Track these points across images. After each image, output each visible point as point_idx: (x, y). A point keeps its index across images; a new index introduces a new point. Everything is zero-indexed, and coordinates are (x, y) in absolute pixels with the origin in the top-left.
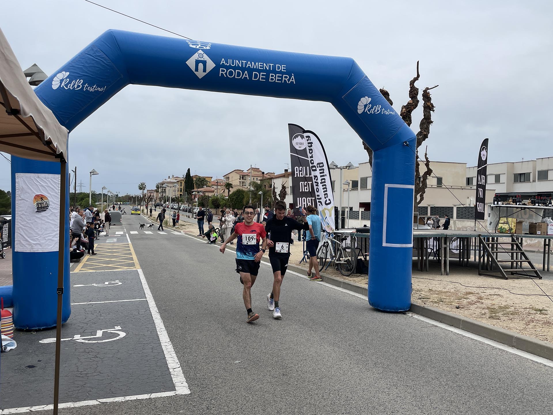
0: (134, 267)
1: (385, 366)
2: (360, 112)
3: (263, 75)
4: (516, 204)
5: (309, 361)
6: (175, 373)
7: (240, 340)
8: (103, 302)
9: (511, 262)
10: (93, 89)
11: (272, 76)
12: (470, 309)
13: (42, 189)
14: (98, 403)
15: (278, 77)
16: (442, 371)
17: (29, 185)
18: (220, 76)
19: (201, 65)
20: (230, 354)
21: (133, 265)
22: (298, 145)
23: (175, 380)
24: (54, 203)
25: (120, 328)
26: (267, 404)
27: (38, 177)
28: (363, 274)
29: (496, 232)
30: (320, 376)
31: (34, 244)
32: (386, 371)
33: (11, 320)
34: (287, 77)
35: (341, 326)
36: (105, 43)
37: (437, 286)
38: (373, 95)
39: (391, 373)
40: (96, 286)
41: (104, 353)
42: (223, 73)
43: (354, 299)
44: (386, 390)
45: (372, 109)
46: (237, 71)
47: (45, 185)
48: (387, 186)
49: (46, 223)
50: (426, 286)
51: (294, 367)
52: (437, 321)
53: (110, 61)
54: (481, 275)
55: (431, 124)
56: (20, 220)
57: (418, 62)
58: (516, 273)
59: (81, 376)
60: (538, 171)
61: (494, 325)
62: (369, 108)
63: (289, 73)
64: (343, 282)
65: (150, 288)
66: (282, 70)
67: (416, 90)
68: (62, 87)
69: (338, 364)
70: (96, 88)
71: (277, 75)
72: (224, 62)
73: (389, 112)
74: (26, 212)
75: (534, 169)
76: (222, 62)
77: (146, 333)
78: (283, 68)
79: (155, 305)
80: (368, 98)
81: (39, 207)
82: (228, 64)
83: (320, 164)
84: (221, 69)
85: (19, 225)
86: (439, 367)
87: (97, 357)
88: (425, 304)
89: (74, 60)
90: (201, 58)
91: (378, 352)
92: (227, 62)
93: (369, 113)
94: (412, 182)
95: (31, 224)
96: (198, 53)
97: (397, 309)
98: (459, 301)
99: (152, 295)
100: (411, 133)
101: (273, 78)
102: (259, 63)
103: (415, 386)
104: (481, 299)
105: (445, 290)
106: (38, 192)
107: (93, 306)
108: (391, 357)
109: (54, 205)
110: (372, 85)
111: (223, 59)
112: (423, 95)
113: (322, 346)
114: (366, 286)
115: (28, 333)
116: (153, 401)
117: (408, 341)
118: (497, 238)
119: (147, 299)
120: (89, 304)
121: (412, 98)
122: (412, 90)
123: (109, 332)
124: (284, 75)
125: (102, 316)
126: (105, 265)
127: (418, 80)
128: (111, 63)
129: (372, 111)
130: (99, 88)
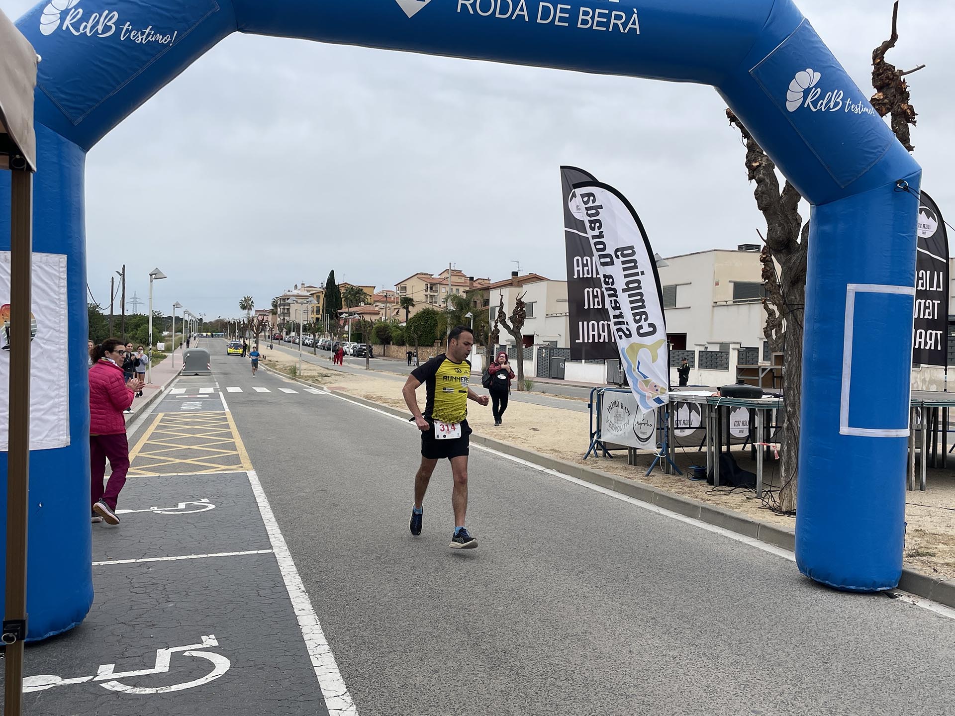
0: (240, 465)
2: (792, 107)
3: (562, 10)
8: (174, 558)
10: (144, 37)
11: (586, 13)
15: (600, 15)
18: (459, 11)
21: (236, 460)
24: (48, 327)
25: (215, 643)
28: (738, 488)
34: (618, 17)
40: (159, 512)
42: (467, 3)
45: (822, 101)
48: (852, 288)
57: (896, 5)
62: (816, 97)
63: (626, 6)
64: (703, 508)
65: (278, 520)
68: (64, 28)
70: (153, 35)
71: (597, 11)
73: (861, 109)
79: (294, 569)
80: (814, 72)
83: (626, 252)
88: (934, 571)
93: (814, 110)
94: (909, 279)
97: (875, 584)
99: (284, 541)
100: (910, 160)
101: (588, 18)
107: (150, 570)
109: (49, 331)
110: (821, 42)
119: (275, 550)
120: (141, 565)
121: (879, 89)
122: (878, 70)
123: (186, 654)
124: (613, 12)
125: (169, 600)
126: (178, 461)
127: (892, 48)
129: (822, 106)
130: (158, 35)
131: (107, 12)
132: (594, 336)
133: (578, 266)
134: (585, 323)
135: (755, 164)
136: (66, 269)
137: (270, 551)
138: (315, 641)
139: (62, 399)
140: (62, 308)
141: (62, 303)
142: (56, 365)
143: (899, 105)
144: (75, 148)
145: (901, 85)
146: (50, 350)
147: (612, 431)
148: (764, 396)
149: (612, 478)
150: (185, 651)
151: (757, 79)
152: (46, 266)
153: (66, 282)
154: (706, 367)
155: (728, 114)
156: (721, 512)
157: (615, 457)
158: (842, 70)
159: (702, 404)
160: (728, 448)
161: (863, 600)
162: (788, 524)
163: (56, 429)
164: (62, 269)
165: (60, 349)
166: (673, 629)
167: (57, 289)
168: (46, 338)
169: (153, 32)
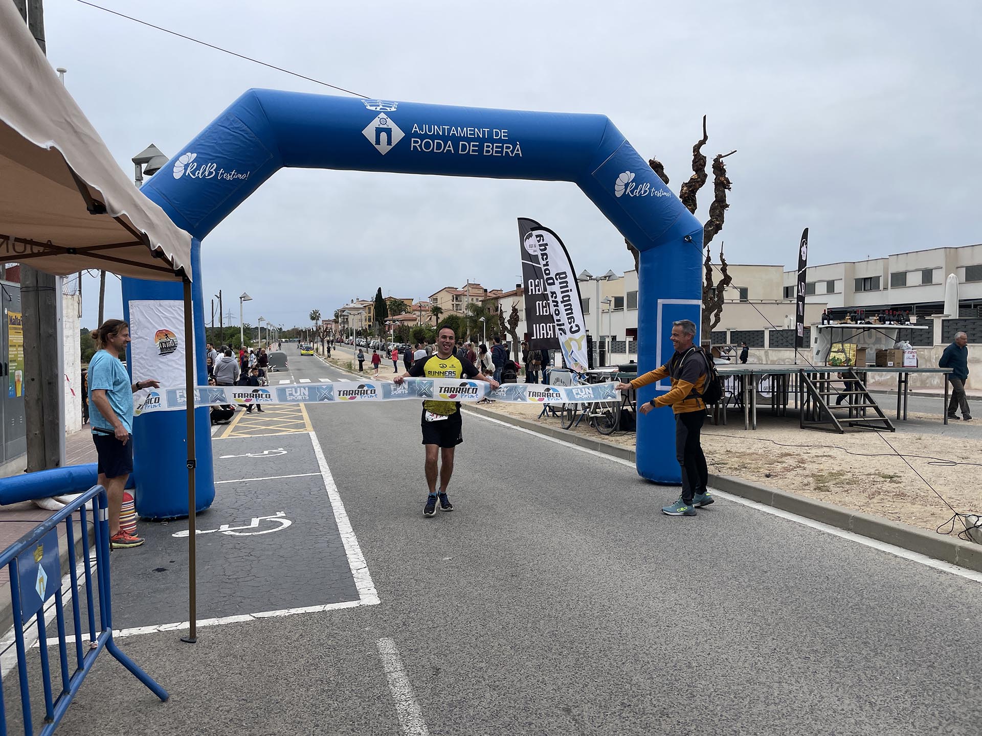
0: (305, 429)
1: (660, 561)
2: (618, 194)
3: (474, 146)
4: (857, 323)
5: (550, 556)
6: (360, 576)
7: (452, 528)
8: (261, 479)
9: (848, 409)
10: (231, 176)
11: (488, 147)
12: (786, 478)
13: (166, 321)
14: (252, 618)
15: (497, 147)
16: (743, 566)
17: (148, 317)
18: (412, 149)
19: (383, 136)
20: (436, 547)
21: (303, 426)
22: (532, 248)
23: (359, 585)
25: (284, 515)
26: (488, 617)
27: (160, 305)
28: (631, 431)
29: (826, 365)
30: (565, 577)
32: (661, 568)
33: (132, 506)
34: (508, 148)
35: (597, 505)
36: (245, 108)
37: (739, 445)
38: (637, 168)
39: (669, 572)
40: (252, 456)
41: (262, 550)
42: (417, 145)
43: (617, 467)
44: (660, 595)
45: (636, 190)
46: (436, 141)
47: (171, 317)
48: (660, 302)
49: (174, 370)
50: (722, 446)
51: (528, 564)
52: (738, 496)
53: (254, 135)
54: (804, 428)
55: (727, 209)
56: (139, 366)
57: (705, 117)
58: (856, 424)
59: (229, 581)
60: (892, 274)
61: (821, 500)
62: (633, 187)
63: (512, 141)
64: (601, 444)
65: (326, 458)
66: (502, 138)
67: (702, 159)
68: (187, 175)
69: (591, 560)
70: (236, 175)
71: (495, 145)
72: (418, 130)
73: (662, 194)
74: (145, 355)
75: (886, 269)
76: (414, 129)
77: (320, 520)
78: (503, 134)
79: (333, 482)
80: (631, 173)
81: (163, 347)
83: (562, 276)
84: (413, 139)
85: (137, 374)
86: (739, 561)
87: (251, 555)
88: (720, 471)
89: (203, 134)
90: (383, 124)
91: (649, 541)
92: (421, 129)
93: (632, 196)
94: (697, 295)
95: (153, 372)
96: (379, 117)
98: (770, 466)
99: (328, 468)
100: (695, 222)
101: (489, 149)
102: (468, 129)
103: (702, 589)
104: (802, 463)
105: (751, 451)
106: (161, 327)
108: (668, 549)
110: (636, 154)
111: (415, 125)
112: (714, 167)
113: (568, 534)
114: (633, 449)
115: (157, 523)
116: (328, 615)
117: (695, 526)
118: (829, 374)
119: (322, 473)
120: (241, 482)
121: (696, 171)
122: (696, 158)
124: (505, 145)
125: (258, 498)
126: (264, 427)
127: (705, 145)
128: (254, 137)
129: (636, 193)
130: (239, 174)
131: (210, 164)
132: (543, 334)
133: (532, 285)
134: (538, 325)
137: (319, 474)
138: (339, 512)
145: (720, 165)
149: (552, 429)
150: (267, 519)
151: (598, 179)
154: (615, 352)
157: (559, 416)
169: (236, 173)
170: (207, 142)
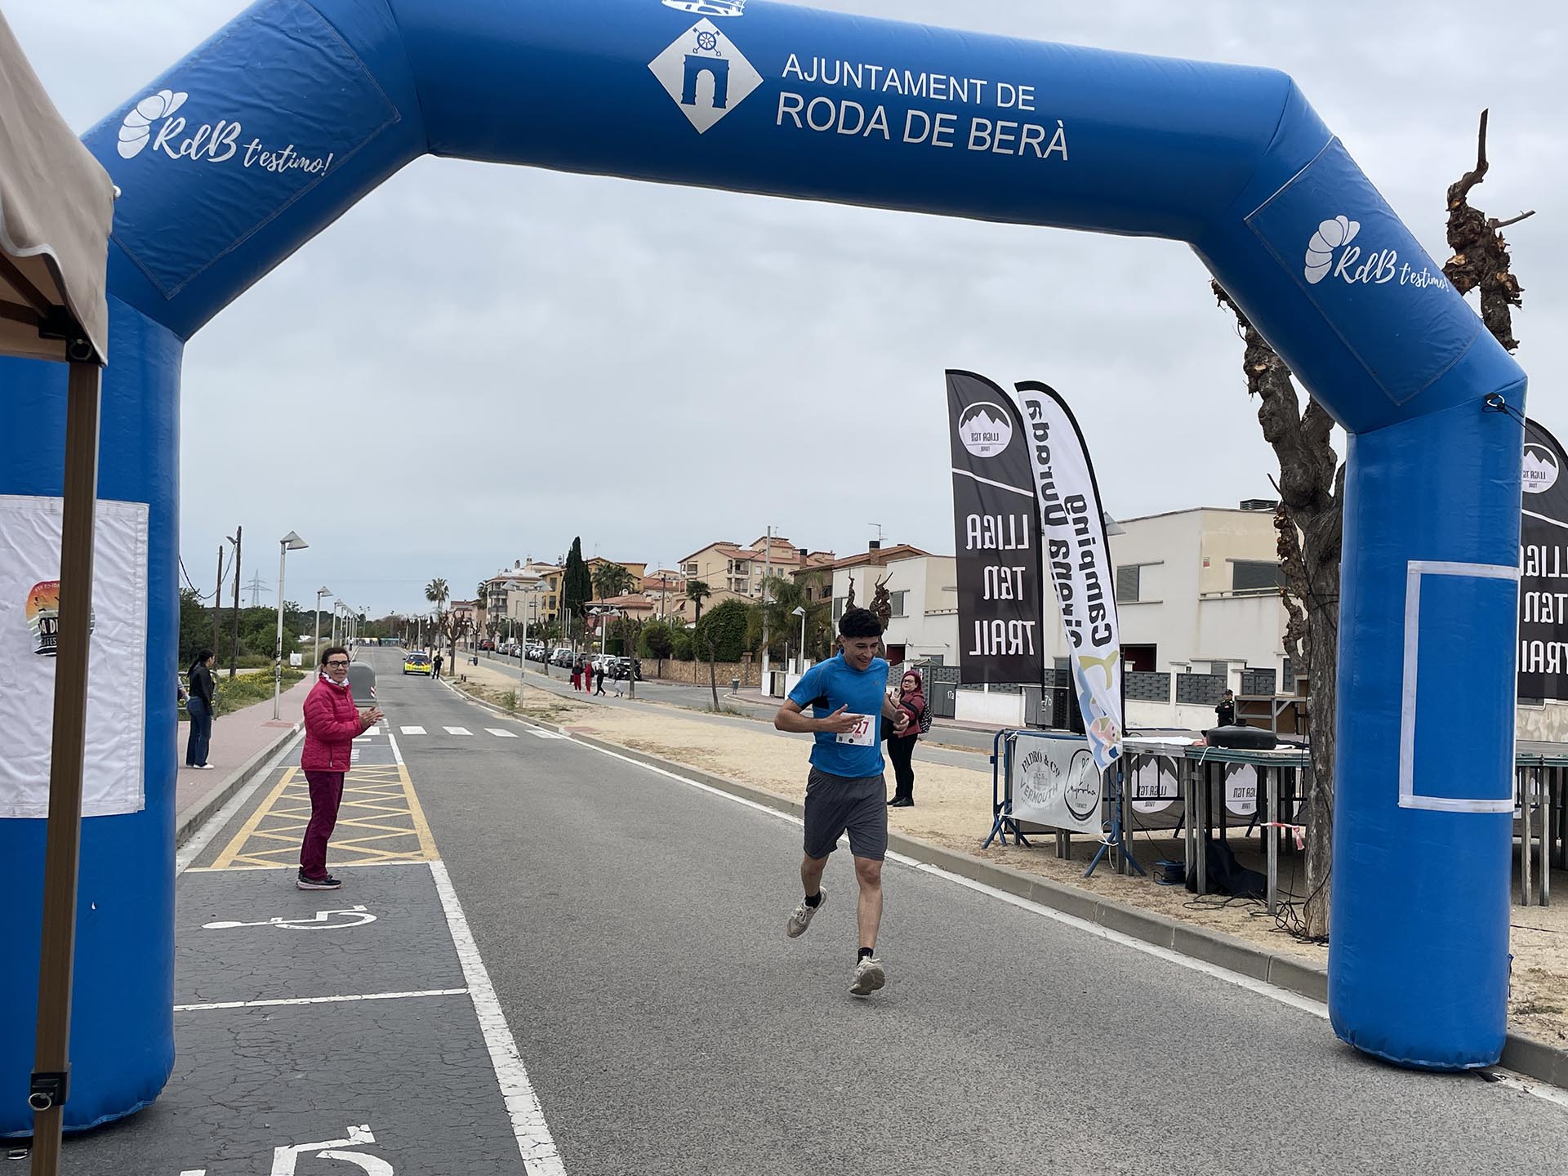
0: (418, 852)
2: (1313, 276)
3: (943, 123)
8: (306, 1001)
10: (281, 162)
11: (981, 127)
15: (1004, 130)
17: (13, 545)
18: (778, 122)
19: (705, 80)
22: (979, 442)
24: (114, 618)
25: (370, 1138)
31: (29, 785)
34: (1033, 134)
38: (1369, 209)
40: (285, 926)
42: (793, 111)
45: (1362, 267)
46: (844, 103)
48: (1416, 568)
53: (351, 53)
55: (1513, 349)
57: (1485, 115)
62: (1352, 259)
63: (1045, 116)
64: (1178, 930)
65: (478, 940)
66: (1021, 107)
67: (1474, 219)
68: (156, 148)
70: (295, 160)
71: (1000, 123)
72: (798, 69)
73: (1426, 280)
76: (788, 68)
78: (1021, 97)
79: (502, 1020)
80: (1349, 221)
81: (52, 632)
82: (811, 76)
84: (783, 95)
88: (1562, 1037)
90: (707, 49)
92: (807, 68)
93: (1350, 281)
94: (1510, 554)
96: (695, 30)
97: (1460, 1057)
99: (485, 973)
101: (985, 134)
102: (932, 76)
107: (268, 1019)
109: (115, 626)
110: (1360, 173)
111: (793, 56)
119: (472, 990)
120: (252, 1011)
121: (1459, 249)
122: (1457, 219)
123: (322, 1155)
124: (1025, 125)
125: (297, 1068)
127: (1480, 184)
128: (352, 58)
129: (1363, 274)
130: (304, 158)
131: (223, 123)
132: (999, 644)
133: (974, 530)
134: (985, 623)
135: (1259, 368)
136: (146, 526)
137: (463, 991)
138: (533, 1137)
139: (133, 735)
140: (139, 588)
141: (138, 580)
142: (125, 679)
143: (1493, 275)
144: (167, 335)
145: (1496, 243)
146: (116, 655)
147: (1030, 803)
148: (1278, 746)
149: (1028, 879)
150: (320, 1151)
151: (1257, 232)
152: (115, 520)
153: (146, 547)
154: (1187, 701)
155: (1215, 287)
156: (1208, 936)
157: (1035, 846)
158: (1394, 217)
159: (1178, 758)
160: (1223, 833)
161: (1441, 1085)
162: (1317, 957)
163: (123, 783)
164: (140, 527)
165: (133, 654)
166: (1123, 1126)
167: (130, 557)
168: (112, 635)
169: (295, 154)
170: (220, 63)
